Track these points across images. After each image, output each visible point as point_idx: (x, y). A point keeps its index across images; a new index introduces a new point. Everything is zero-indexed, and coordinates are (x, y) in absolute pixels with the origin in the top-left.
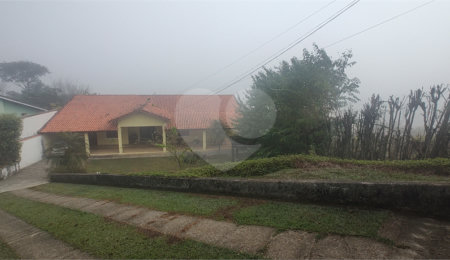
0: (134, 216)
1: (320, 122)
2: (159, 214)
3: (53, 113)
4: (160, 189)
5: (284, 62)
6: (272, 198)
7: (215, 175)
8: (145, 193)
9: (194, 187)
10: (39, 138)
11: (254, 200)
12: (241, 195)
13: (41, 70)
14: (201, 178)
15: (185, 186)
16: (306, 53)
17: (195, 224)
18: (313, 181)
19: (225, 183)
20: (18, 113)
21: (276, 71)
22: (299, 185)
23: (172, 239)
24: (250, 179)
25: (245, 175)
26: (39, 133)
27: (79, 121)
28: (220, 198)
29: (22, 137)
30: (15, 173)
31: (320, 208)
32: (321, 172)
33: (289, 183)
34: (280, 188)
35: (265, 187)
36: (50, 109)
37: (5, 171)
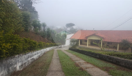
0: (77, 60)
3: (73, 34)
7: (111, 55)
8: (85, 56)
12: (120, 65)
14: (105, 55)
25: (126, 58)
26: (70, 39)
27: (78, 37)
29: (66, 39)
37: (62, 46)
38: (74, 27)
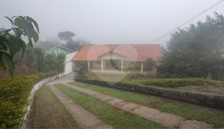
1: (216, 60)
2: (120, 100)
3: (76, 53)
4: (120, 89)
5: (192, 24)
6: (182, 101)
7: (149, 85)
9: (137, 90)
10: (71, 63)
11: (171, 100)
12: (163, 97)
13: (72, 34)
14: (141, 86)
15: (133, 89)
16: (208, 18)
17: (138, 108)
18: (211, 94)
19: (154, 89)
20: (64, 52)
21: (186, 30)
22: (201, 96)
23: (127, 113)
24: (169, 89)
25: (165, 87)
26: (72, 61)
28: (151, 97)
29: (66, 62)
30: (63, 76)
31: (216, 111)
32: (217, 89)
33: (194, 94)
34: (187, 96)
35: (178, 94)
36: (75, 51)
37: (60, 75)
38: (74, 39)
